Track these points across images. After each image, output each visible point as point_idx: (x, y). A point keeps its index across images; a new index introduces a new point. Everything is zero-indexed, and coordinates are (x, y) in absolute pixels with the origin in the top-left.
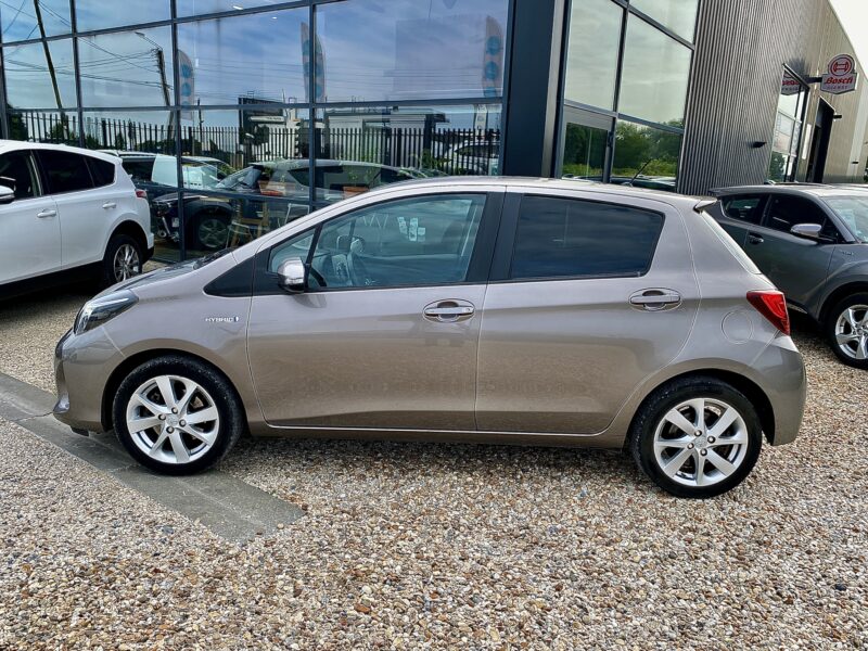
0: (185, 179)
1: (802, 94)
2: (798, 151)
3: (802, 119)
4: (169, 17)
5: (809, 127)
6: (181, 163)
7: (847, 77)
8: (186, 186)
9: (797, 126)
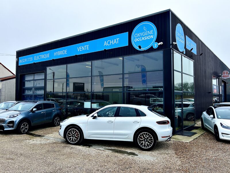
0: (92, 106)
1: (218, 79)
2: (219, 92)
3: (219, 85)
4: (91, 75)
5: (221, 87)
6: (92, 103)
7: (228, 75)
8: (92, 108)
9: (218, 87)
